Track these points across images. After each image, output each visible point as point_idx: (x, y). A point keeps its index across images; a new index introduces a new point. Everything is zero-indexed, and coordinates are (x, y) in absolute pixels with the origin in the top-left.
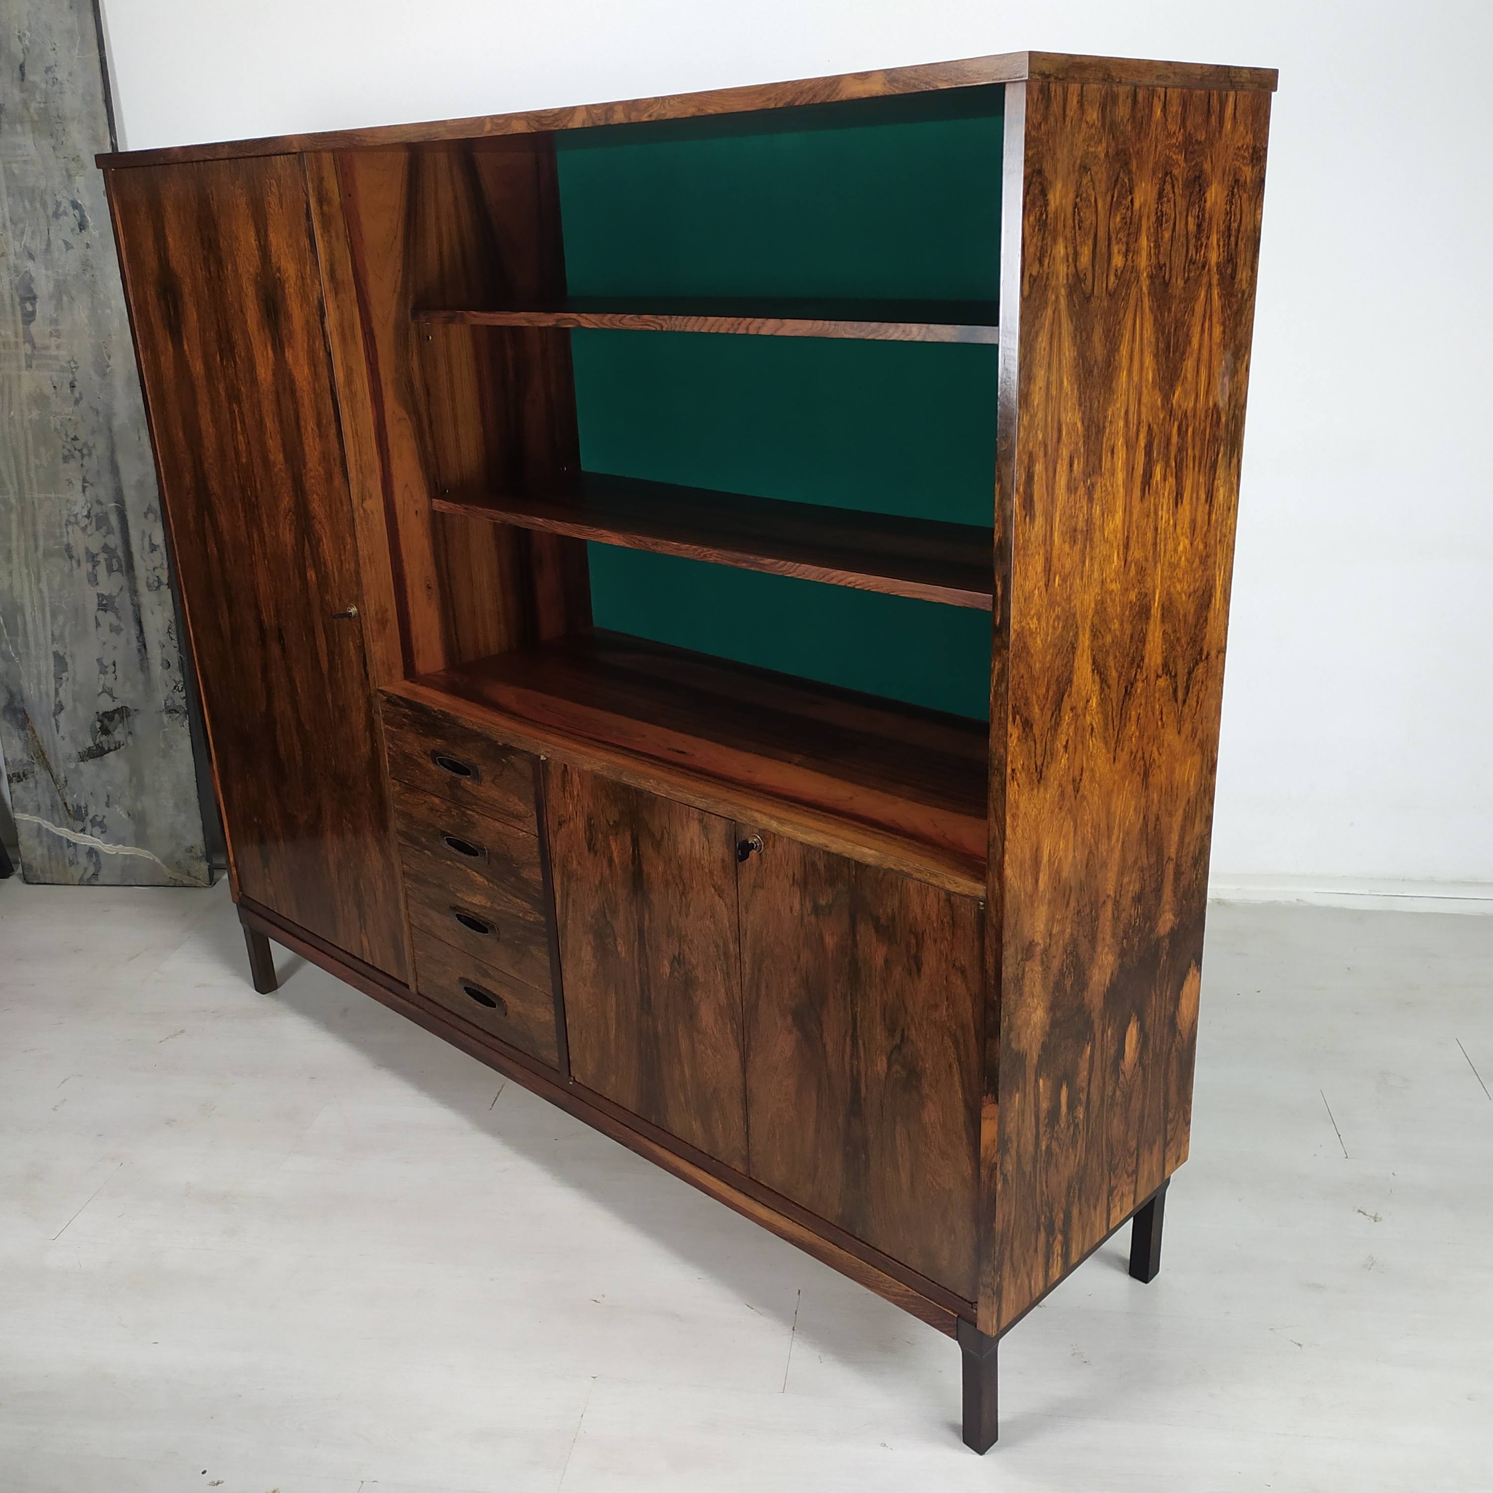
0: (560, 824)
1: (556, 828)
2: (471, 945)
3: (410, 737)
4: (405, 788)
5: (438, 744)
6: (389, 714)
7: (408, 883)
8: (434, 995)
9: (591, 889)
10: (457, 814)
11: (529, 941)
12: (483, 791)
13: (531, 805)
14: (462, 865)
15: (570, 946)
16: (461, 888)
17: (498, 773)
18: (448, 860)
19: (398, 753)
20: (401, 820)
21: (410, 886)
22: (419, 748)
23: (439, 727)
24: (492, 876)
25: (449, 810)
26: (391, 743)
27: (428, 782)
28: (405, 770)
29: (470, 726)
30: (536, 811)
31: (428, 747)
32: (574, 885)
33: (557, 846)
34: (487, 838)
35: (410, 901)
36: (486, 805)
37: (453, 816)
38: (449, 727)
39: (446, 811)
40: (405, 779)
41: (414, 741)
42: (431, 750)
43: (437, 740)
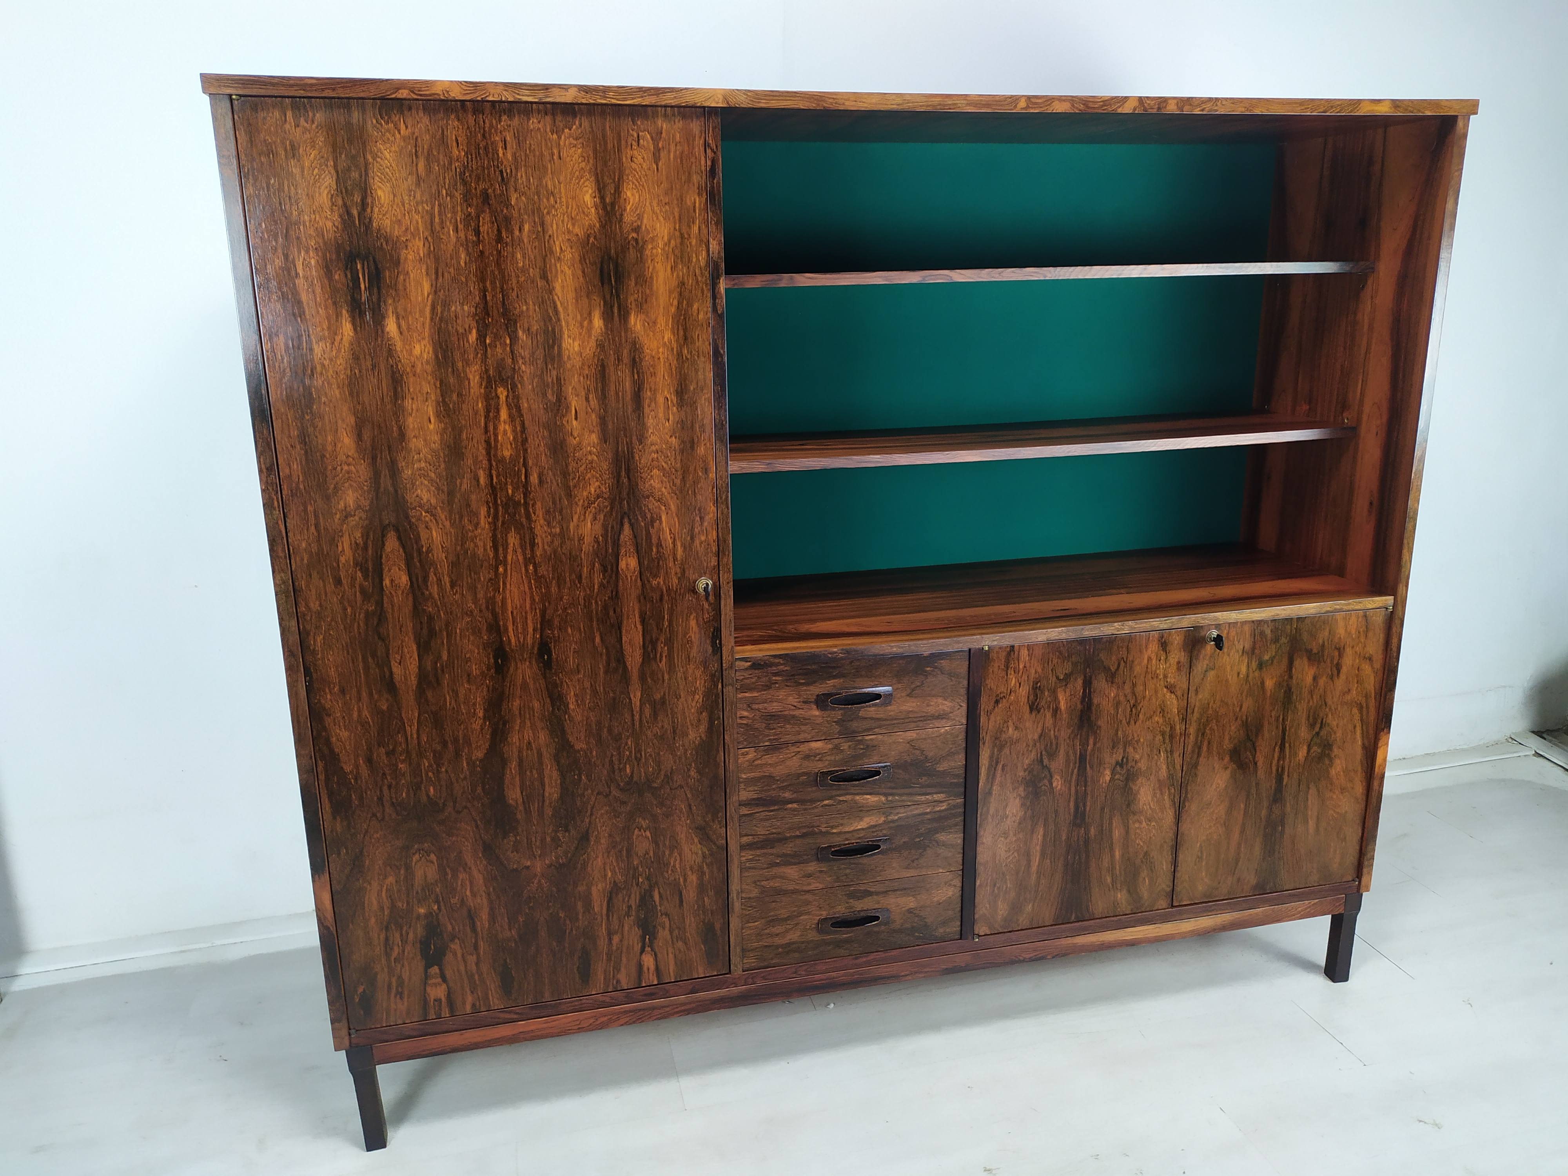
0: (997, 702)
1: (991, 707)
2: (846, 875)
3: (782, 694)
4: (764, 750)
5: (829, 686)
6: (748, 681)
7: (748, 855)
8: (772, 959)
9: (1028, 745)
10: (850, 746)
11: (937, 831)
12: (893, 709)
13: (960, 699)
14: (847, 797)
15: (992, 811)
16: (841, 822)
17: (918, 684)
18: (826, 800)
19: (758, 718)
20: (751, 789)
21: (751, 857)
22: (796, 700)
23: (834, 668)
24: (893, 788)
25: (837, 747)
26: (747, 711)
27: (804, 732)
28: (767, 732)
29: (887, 651)
30: (966, 701)
31: (812, 695)
32: (1006, 751)
33: (990, 723)
34: (893, 753)
35: (746, 874)
36: (895, 722)
37: (842, 751)
38: (852, 662)
39: (833, 749)
40: (764, 742)
41: (789, 695)
42: (817, 696)
43: (829, 682)
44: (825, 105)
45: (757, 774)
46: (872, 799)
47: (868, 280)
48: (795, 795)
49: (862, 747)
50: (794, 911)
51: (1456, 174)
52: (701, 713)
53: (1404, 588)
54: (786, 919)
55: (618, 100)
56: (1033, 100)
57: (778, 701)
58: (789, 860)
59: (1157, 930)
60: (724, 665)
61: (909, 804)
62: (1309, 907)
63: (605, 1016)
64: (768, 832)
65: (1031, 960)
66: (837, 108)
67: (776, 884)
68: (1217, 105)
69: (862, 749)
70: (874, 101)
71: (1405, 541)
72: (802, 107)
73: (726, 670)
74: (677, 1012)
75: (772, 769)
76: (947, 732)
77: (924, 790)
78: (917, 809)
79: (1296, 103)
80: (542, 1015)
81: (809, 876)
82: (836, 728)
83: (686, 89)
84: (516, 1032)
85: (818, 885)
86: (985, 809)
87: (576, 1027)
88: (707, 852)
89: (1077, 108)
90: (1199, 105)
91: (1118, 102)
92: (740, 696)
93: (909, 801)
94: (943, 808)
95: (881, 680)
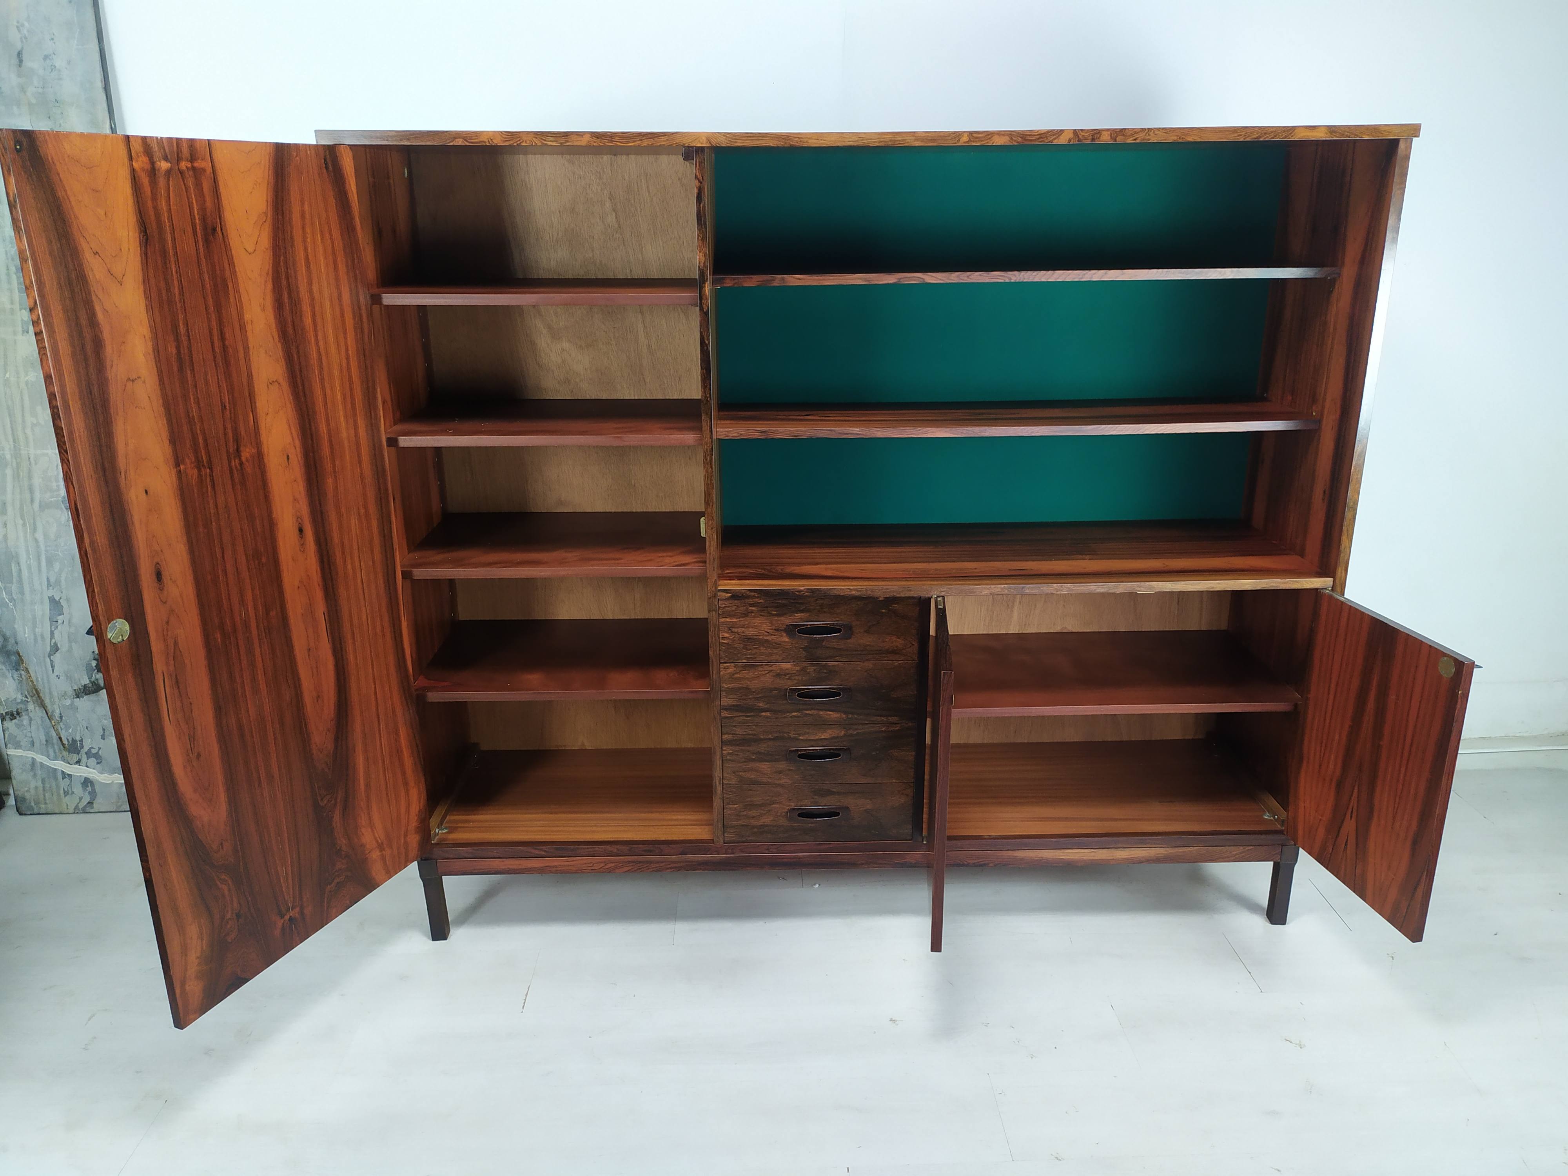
2: (812, 775)
3: (757, 621)
4: (742, 667)
5: (798, 618)
6: (729, 609)
7: (728, 750)
8: (749, 837)
10: (814, 670)
11: (891, 747)
12: (852, 642)
13: (911, 638)
14: (813, 711)
16: (807, 731)
17: (875, 623)
18: (794, 712)
19: (737, 639)
20: (731, 696)
21: (731, 751)
22: (770, 628)
23: (802, 604)
24: (853, 708)
25: (803, 669)
26: (727, 633)
28: (744, 651)
29: (846, 593)
30: (917, 641)
31: (782, 624)
34: (851, 678)
35: (727, 765)
36: (854, 653)
37: (809, 673)
38: (817, 600)
39: (800, 671)
40: (742, 660)
41: (763, 623)
42: (787, 625)
43: (796, 615)
44: (791, 143)
45: (736, 685)
46: (834, 715)
47: (848, 281)
48: (767, 706)
49: (825, 671)
50: (768, 800)
51: (1399, 192)
53: (1343, 571)
54: (760, 805)
55: (621, 143)
56: (974, 135)
57: (754, 627)
58: (763, 757)
59: (1093, 854)
61: (867, 722)
62: (1243, 852)
63: (613, 863)
64: (745, 733)
65: (975, 865)
66: (801, 145)
67: (752, 776)
68: (1149, 135)
69: (826, 673)
70: (833, 139)
71: (1344, 529)
72: (772, 145)
74: (671, 868)
75: (749, 683)
76: (900, 666)
77: (879, 712)
78: (873, 727)
79: (1229, 131)
80: (564, 855)
81: (780, 772)
82: (804, 654)
83: (676, 133)
84: (542, 865)
85: (787, 780)
87: (590, 868)
89: (1015, 141)
90: (1132, 135)
91: (1054, 135)
92: (722, 620)
93: (867, 721)
94: (896, 729)
95: (841, 617)
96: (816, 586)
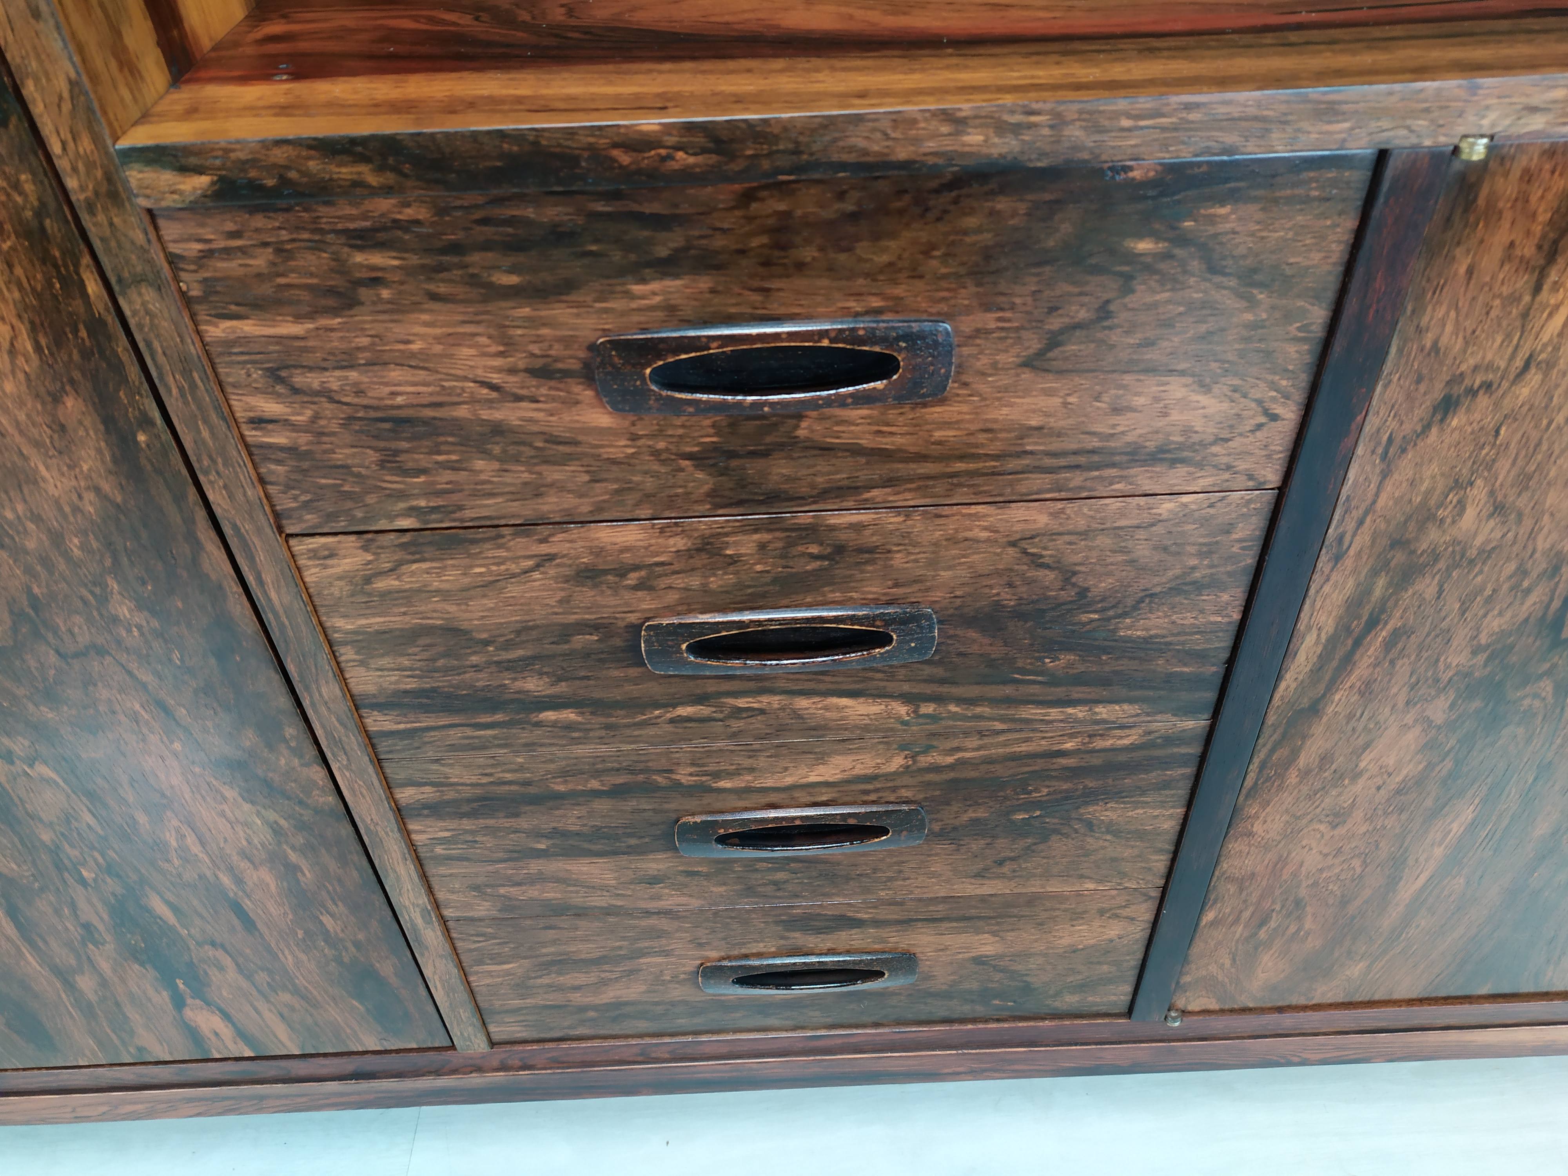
0: (1447, 405)
1: (1410, 427)
2: (775, 883)
3: (416, 330)
4: (403, 546)
5: (639, 305)
6: (231, 267)
7: (429, 829)
8: (574, 1027)
9: (1522, 571)
10: (762, 546)
11: (1091, 797)
12: (944, 418)
13: (1273, 386)
14: (765, 699)
15: (1308, 756)
16: (747, 762)
17: (1083, 315)
18: (683, 704)
19: (334, 427)
20: (385, 662)
21: (442, 834)
22: (498, 362)
23: (660, 222)
24: (942, 681)
25: (706, 548)
26: (275, 395)
27: (560, 488)
28: (393, 482)
29: (931, 145)
30: (1299, 396)
31: (567, 342)
32: (1427, 586)
33: (1389, 487)
34: (946, 574)
36: (960, 466)
37: (733, 560)
38: (748, 197)
39: (689, 553)
40: (392, 518)
41: (456, 340)
42: (592, 347)
43: (637, 289)
45: (397, 621)
46: (861, 709)
48: (562, 688)
49: (814, 549)
50: (620, 948)
52: (56, 399)
54: (597, 962)
57: (409, 361)
58: (578, 845)
60: (71, 183)
61: (1000, 726)
64: (485, 780)
67: (550, 894)
69: (815, 556)
73: (91, 208)
75: (453, 608)
76: (1186, 515)
77: (1059, 692)
78: (1027, 740)
81: (654, 880)
85: (684, 900)
86: (1282, 753)
88: (283, 822)
92: (217, 331)
93: (1000, 719)
94: (1126, 742)
95: (899, 291)
96: (739, 100)
